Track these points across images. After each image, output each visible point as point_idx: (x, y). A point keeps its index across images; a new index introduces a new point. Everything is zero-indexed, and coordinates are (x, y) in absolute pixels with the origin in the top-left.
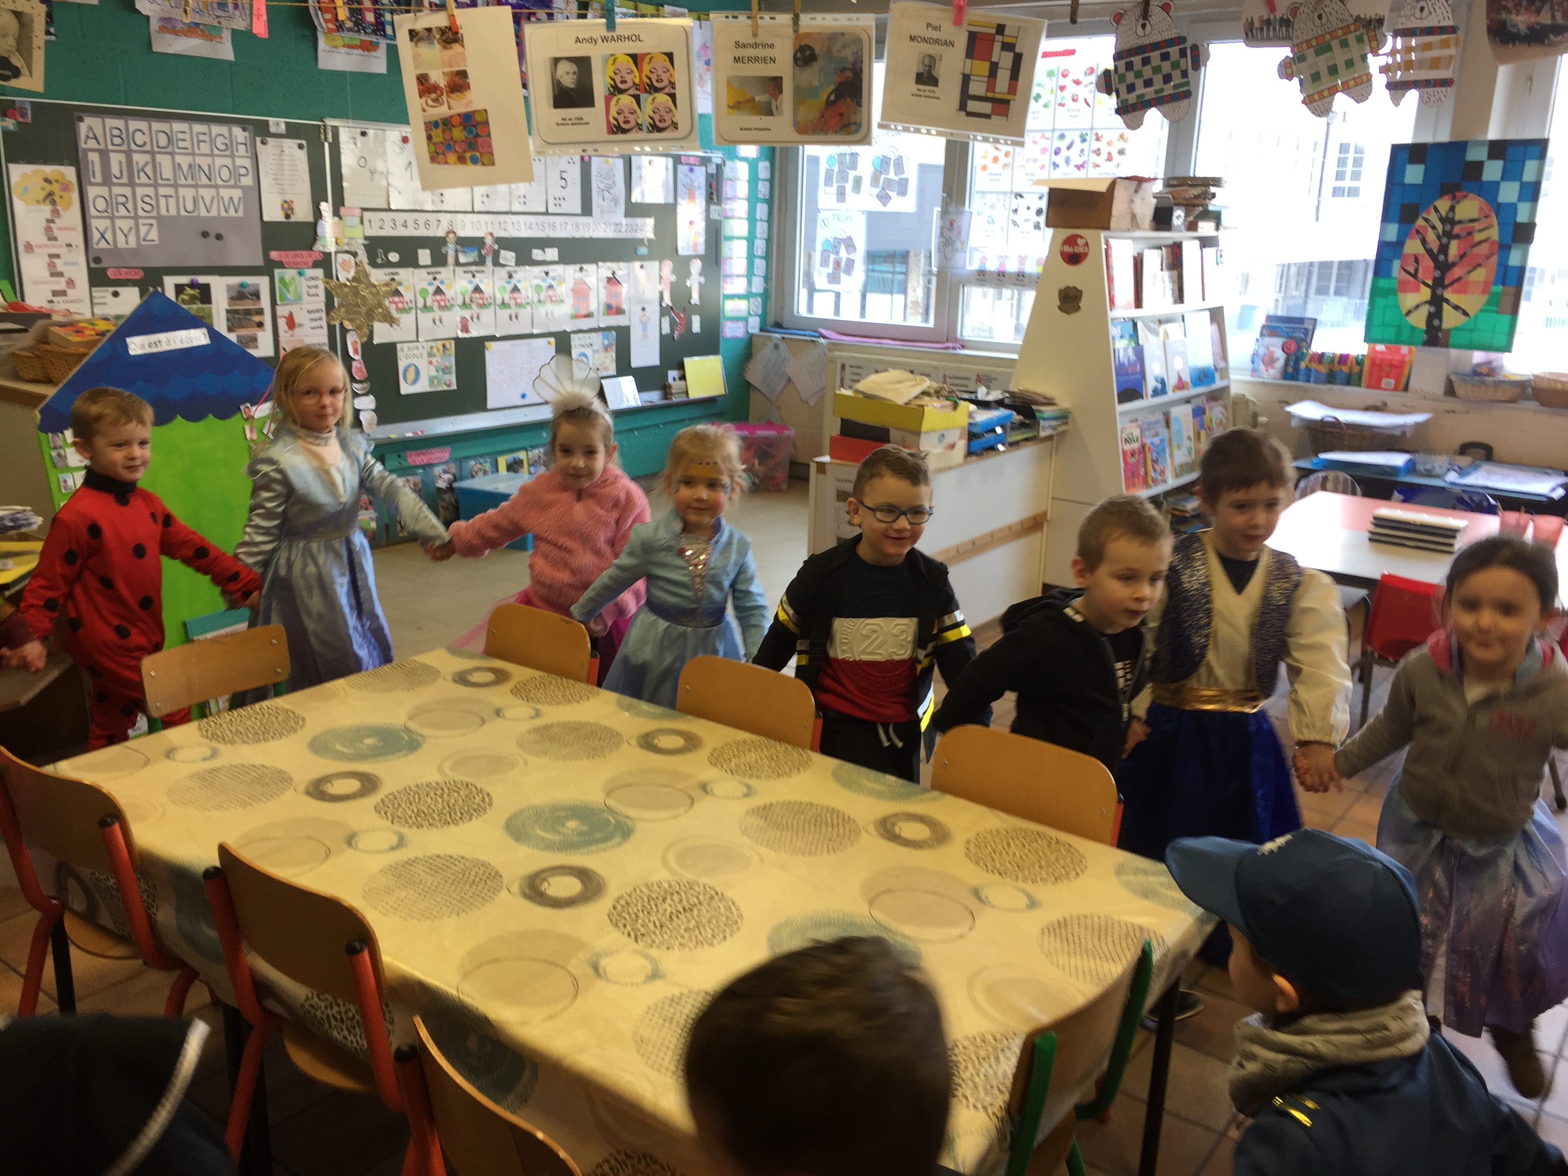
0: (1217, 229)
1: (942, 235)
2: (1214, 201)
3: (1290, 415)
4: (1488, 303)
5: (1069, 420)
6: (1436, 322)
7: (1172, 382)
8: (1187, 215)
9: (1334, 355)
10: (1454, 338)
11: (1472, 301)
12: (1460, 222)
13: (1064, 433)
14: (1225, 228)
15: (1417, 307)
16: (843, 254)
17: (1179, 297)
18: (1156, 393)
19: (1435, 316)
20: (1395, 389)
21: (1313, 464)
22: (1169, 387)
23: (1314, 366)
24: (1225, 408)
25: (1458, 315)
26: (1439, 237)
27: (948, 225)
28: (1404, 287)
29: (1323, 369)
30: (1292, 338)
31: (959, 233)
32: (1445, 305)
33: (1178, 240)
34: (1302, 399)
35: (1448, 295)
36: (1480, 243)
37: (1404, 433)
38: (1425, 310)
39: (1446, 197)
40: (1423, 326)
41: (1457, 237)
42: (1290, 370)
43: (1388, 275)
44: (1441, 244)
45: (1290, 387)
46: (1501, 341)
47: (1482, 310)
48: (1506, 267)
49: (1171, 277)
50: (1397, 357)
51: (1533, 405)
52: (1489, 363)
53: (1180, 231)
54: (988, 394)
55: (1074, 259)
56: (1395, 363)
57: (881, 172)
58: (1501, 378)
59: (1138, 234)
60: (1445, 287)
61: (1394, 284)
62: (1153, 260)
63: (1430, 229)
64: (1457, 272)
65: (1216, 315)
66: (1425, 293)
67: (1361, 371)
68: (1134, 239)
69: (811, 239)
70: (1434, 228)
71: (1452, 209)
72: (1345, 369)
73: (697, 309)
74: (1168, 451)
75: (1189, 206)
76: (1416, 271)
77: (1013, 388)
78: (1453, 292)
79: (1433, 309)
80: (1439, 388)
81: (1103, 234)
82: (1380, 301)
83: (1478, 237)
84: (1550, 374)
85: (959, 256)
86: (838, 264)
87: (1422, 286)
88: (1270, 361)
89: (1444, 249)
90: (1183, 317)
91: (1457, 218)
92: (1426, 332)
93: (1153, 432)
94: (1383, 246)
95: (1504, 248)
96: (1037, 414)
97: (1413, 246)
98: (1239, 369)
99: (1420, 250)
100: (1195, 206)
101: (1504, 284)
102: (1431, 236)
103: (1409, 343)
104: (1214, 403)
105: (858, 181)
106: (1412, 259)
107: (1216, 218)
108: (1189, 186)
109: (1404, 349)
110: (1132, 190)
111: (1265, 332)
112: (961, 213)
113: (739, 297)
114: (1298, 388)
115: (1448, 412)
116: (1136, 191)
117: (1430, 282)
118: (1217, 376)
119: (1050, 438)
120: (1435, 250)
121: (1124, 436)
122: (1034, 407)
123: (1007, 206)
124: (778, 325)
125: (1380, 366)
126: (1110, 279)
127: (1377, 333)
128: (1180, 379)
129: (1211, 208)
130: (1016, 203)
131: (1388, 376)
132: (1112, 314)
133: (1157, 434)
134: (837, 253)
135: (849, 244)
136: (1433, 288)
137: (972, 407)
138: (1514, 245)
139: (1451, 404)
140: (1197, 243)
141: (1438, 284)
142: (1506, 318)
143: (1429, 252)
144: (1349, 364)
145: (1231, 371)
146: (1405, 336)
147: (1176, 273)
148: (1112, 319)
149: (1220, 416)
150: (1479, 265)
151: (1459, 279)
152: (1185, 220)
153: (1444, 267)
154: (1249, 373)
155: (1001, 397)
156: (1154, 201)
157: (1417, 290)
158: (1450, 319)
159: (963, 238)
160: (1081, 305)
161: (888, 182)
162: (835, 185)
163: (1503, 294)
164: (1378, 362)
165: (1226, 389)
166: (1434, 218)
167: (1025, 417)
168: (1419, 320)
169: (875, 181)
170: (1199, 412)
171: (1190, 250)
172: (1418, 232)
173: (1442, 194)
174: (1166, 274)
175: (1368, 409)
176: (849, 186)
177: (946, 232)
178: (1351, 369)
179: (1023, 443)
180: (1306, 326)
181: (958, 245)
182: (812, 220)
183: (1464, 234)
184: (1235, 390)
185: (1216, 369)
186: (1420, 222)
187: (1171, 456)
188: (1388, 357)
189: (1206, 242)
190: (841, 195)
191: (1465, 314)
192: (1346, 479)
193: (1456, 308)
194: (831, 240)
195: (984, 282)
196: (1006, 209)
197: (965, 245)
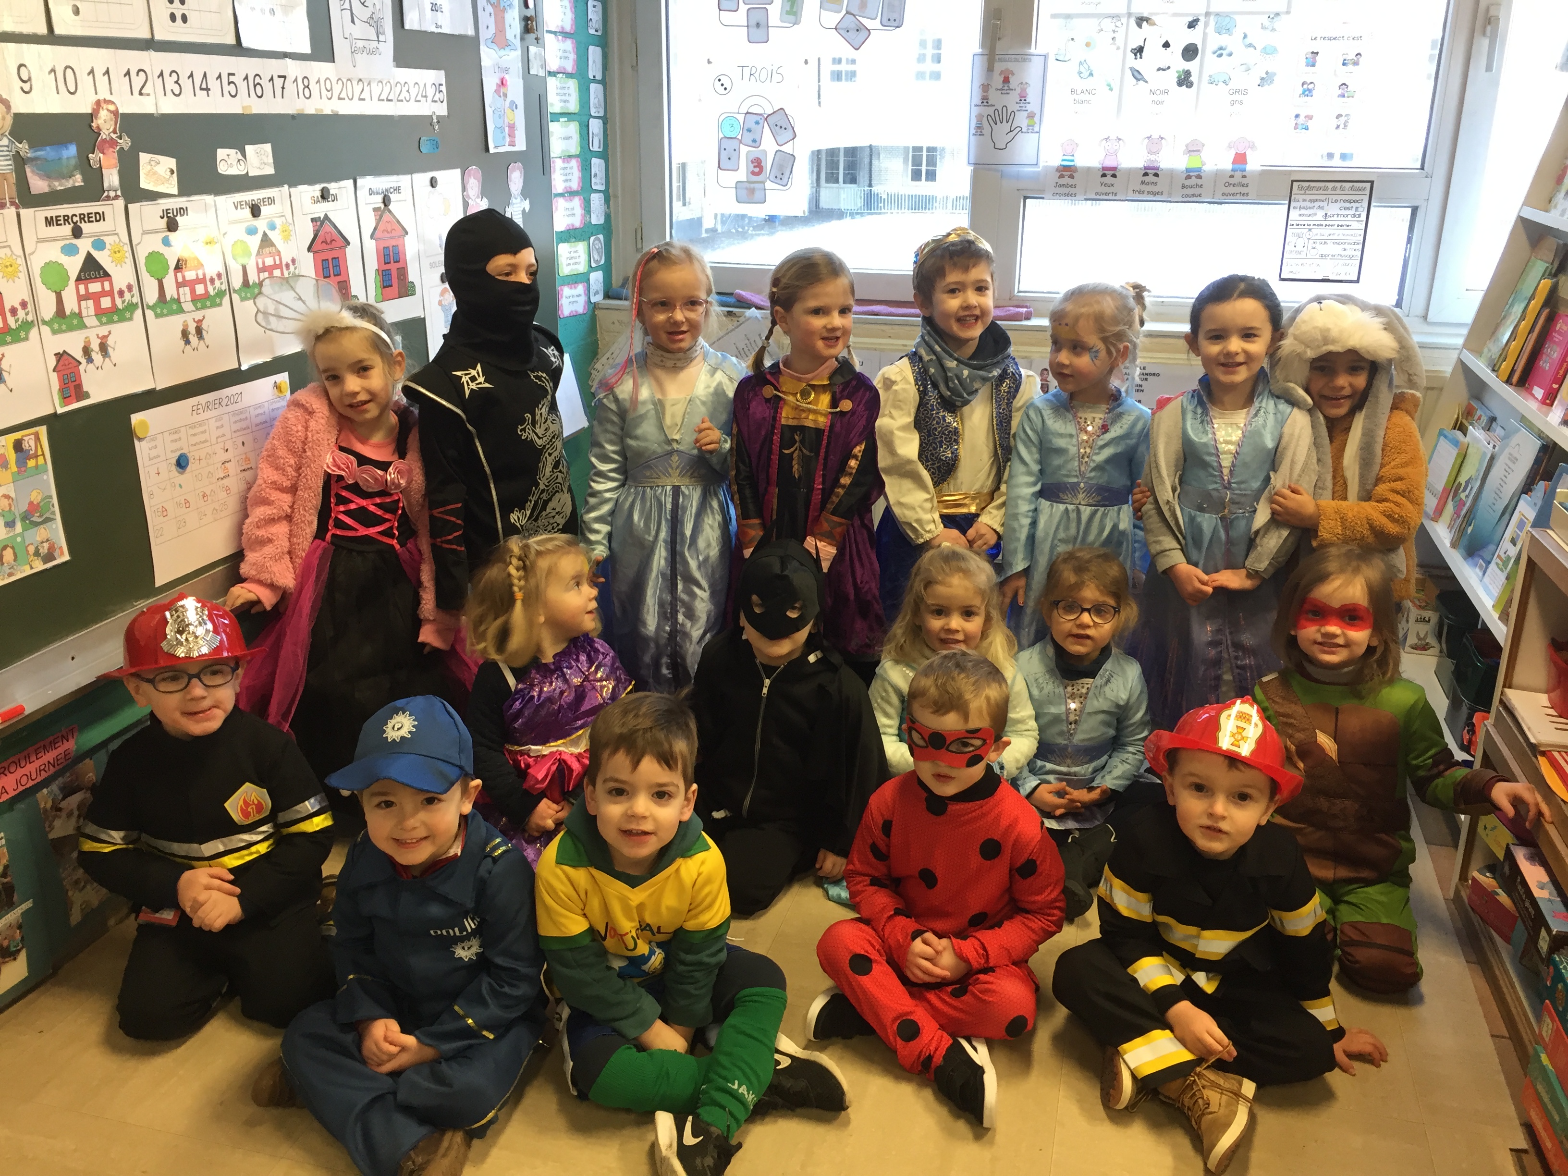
1: (985, 101)
16: (769, 145)
27: (998, 81)
31: (1023, 97)
85: (1024, 140)
86: (757, 165)
112: (1025, 58)
113: (576, 235)
123: (1120, 41)
130: (1137, 36)
134: (756, 143)
135: (781, 124)
159: (1033, 105)
162: (743, 8)
176: (775, 10)
177: (994, 97)
181: (1021, 120)
190: (759, 26)
194: (741, 118)
195: (1072, 191)
196: (1118, 48)
197: (1037, 119)
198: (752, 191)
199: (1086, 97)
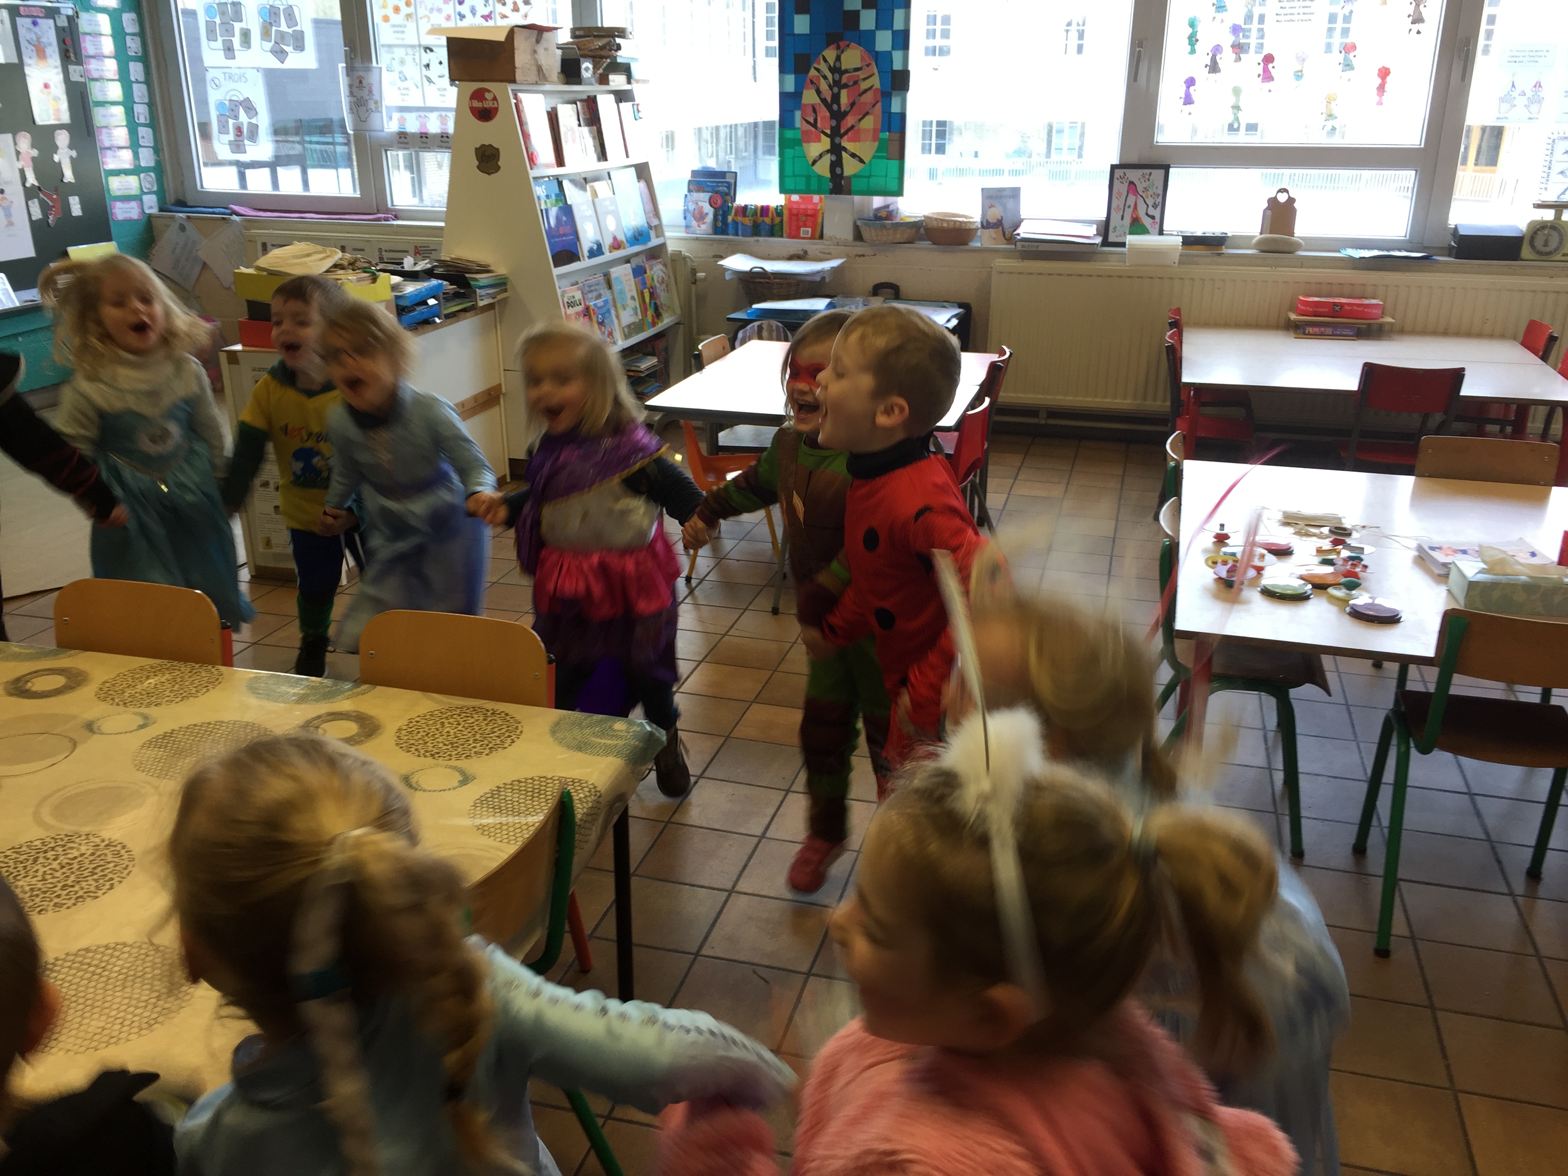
0: (629, 82)
1: (351, 94)
2: (619, 53)
3: (724, 270)
4: (878, 151)
5: (508, 287)
6: (838, 171)
7: (607, 242)
8: (595, 68)
9: (756, 207)
10: (855, 185)
11: (865, 148)
12: (846, 71)
13: (505, 300)
14: (637, 81)
15: (821, 156)
16: (243, 118)
17: (602, 155)
18: (593, 254)
19: (837, 164)
20: (812, 237)
21: (748, 314)
22: (606, 248)
23: (740, 219)
24: (665, 265)
25: (855, 162)
26: (831, 87)
27: (357, 83)
28: (807, 138)
29: (748, 221)
30: (717, 192)
31: (370, 91)
32: (844, 153)
33: (592, 94)
34: (733, 253)
35: (845, 143)
36: (866, 91)
37: (823, 278)
38: (827, 159)
39: (832, 46)
40: (828, 175)
41: (846, 86)
42: (720, 224)
43: (792, 126)
44: (833, 93)
45: (720, 241)
46: (893, 186)
47: (874, 157)
48: (890, 113)
49: (591, 132)
50: (810, 207)
51: (926, 244)
52: (887, 206)
53: (592, 84)
54: (415, 264)
55: (485, 114)
56: (809, 212)
57: (271, 24)
58: (897, 220)
59: (548, 87)
60: (842, 136)
61: (798, 135)
62: (568, 115)
63: (822, 79)
64: (850, 121)
65: (642, 172)
66: (825, 143)
67: (782, 221)
68: (544, 92)
69: (203, 102)
70: (825, 78)
71: (838, 58)
72: (767, 220)
73: (72, 189)
74: (613, 312)
75: (596, 58)
76: (816, 120)
77: (445, 257)
78: (849, 141)
79: (834, 158)
80: (849, 235)
81: (510, 87)
82: (789, 152)
83: (864, 85)
84: (938, 214)
85: (375, 116)
86: (239, 130)
87: (822, 136)
88: (700, 217)
89: (836, 98)
90: (609, 174)
91: (843, 68)
92: (831, 180)
93: (595, 294)
94: (784, 97)
95: (886, 96)
96: (472, 283)
97: (810, 97)
98: (673, 226)
99: (816, 100)
100: (602, 57)
101: (889, 131)
102: (824, 86)
103: (819, 192)
104: (653, 262)
105: (246, 35)
106: (810, 110)
107: (626, 70)
108: (595, 36)
109: (816, 198)
110: (534, 40)
111: (692, 187)
112: (368, 69)
113: (126, 172)
114: (727, 241)
115: (860, 256)
116: (538, 41)
117: (828, 132)
118: (652, 233)
119: (491, 307)
120: (829, 100)
121: (566, 300)
122: (467, 275)
123: (418, 61)
124: (181, 203)
125: (797, 215)
126: (526, 136)
127: (790, 184)
128: (615, 238)
129: (619, 60)
130: (426, 57)
131: (805, 226)
132: (533, 173)
133: (599, 296)
134: (236, 117)
135: (249, 107)
136: (832, 137)
137: (396, 279)
138: (894, 93)
139: (860, 249)
140: (612, 97)
141: (835, 134)
142: (895, 163)
143: (824, 101)
144: (770, 215)
145: (665, 229)
146: (814, 185)
147: (595, 128)
148: (534, 178)
149: (661, 274)
150: (867, 113)
151: (853, 127)
152: (594, 73)
153: (838, 116)
154: (683, 229)
155: (429, 266)
156: (559, 52)
157: (819, 141)
158: (850, 167)
159: (376, 97)
160: (500, 163)
161: (282, 36)
162: (220, 39)
163: (890, 140)
164: (795, 212)
165: (663, 246)
166: (823, 67)
167: (459, 287)
168: (823, 168)
169: (266, 34)
170: (639, 272)
171: (606, 104)
172: (812, 82)
173: (828, 45)
174: (585, 130)
175: (791, 258)
176: (236, 41)
177: (355, 90)
178: (772, 219)
179: (462, 314)
180: (727, 180)
181: (372, 105)
182: (200, 80)
183: (851, 83)
184: (671, 247)
185: (650, 227)
186: (813, 73)
187: (618, 317)
188: (803, 206)
189: (622, 96)
190: (229, 50)
191: (862, 161)
192: (777, 326)
193: (853, 155)
194: (227, 103)
195: (407, 146)
196: (417, 64)
197: (379, 104)
198: (238, 146)
199: (405, 92)
